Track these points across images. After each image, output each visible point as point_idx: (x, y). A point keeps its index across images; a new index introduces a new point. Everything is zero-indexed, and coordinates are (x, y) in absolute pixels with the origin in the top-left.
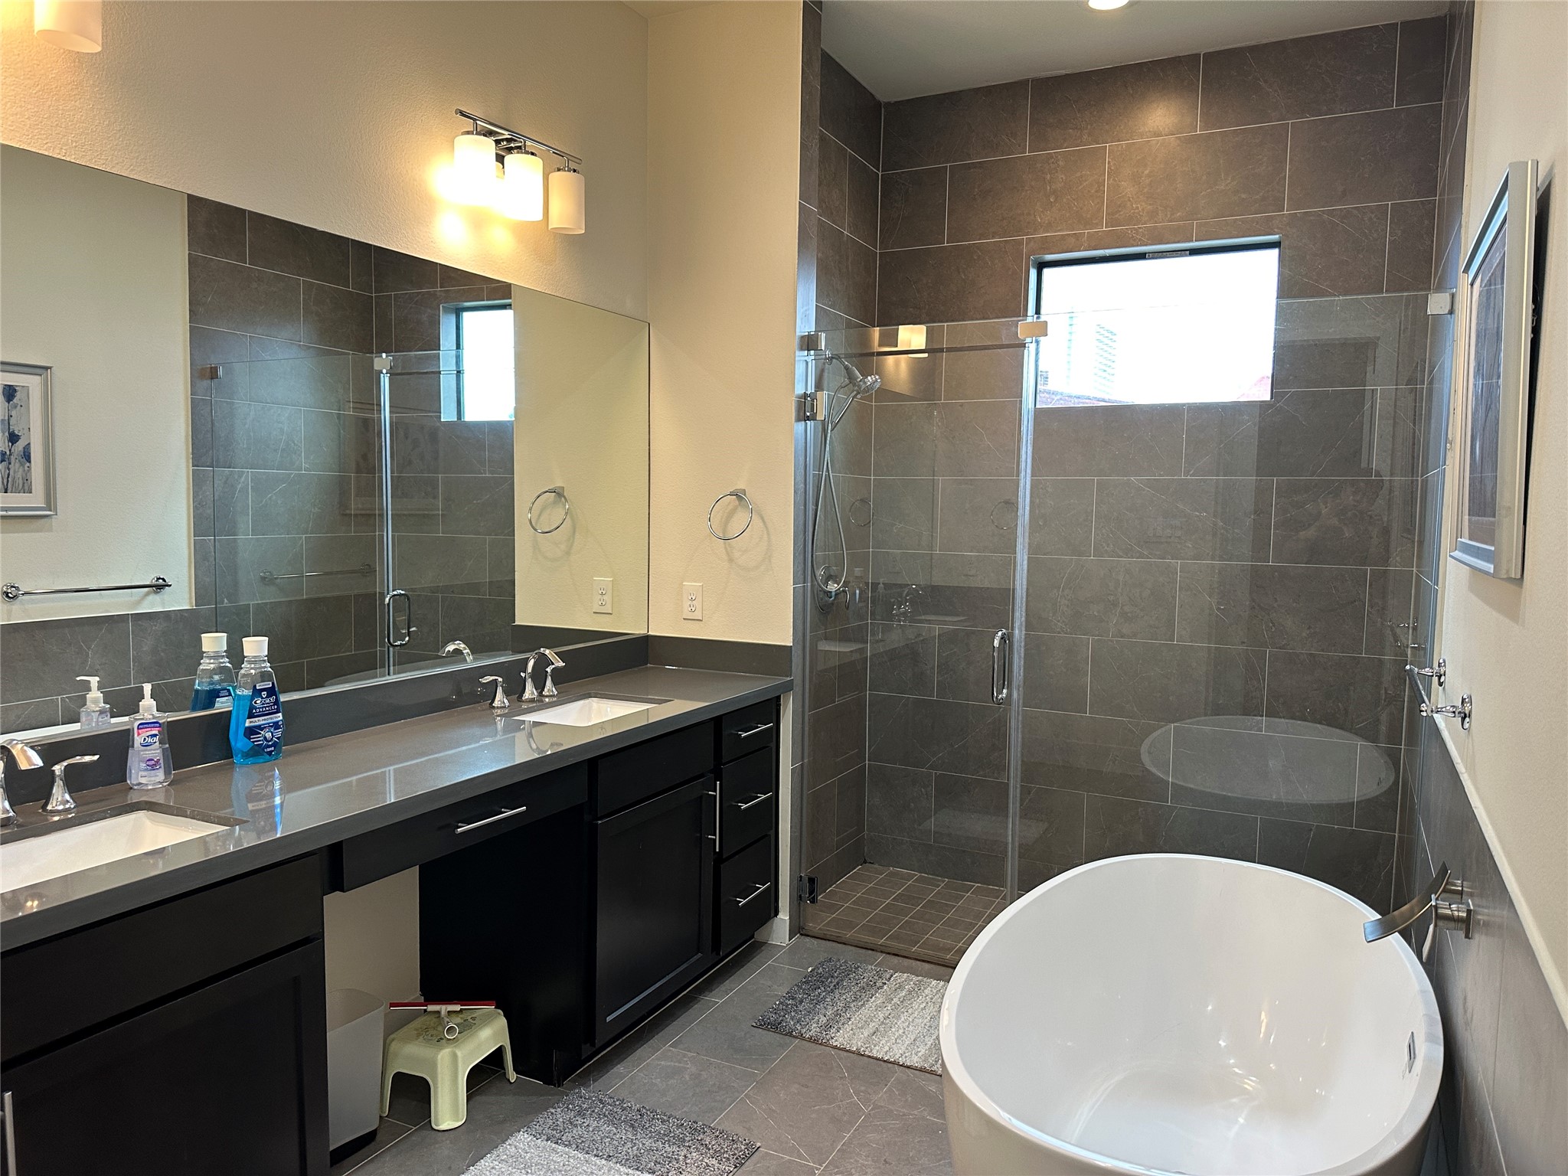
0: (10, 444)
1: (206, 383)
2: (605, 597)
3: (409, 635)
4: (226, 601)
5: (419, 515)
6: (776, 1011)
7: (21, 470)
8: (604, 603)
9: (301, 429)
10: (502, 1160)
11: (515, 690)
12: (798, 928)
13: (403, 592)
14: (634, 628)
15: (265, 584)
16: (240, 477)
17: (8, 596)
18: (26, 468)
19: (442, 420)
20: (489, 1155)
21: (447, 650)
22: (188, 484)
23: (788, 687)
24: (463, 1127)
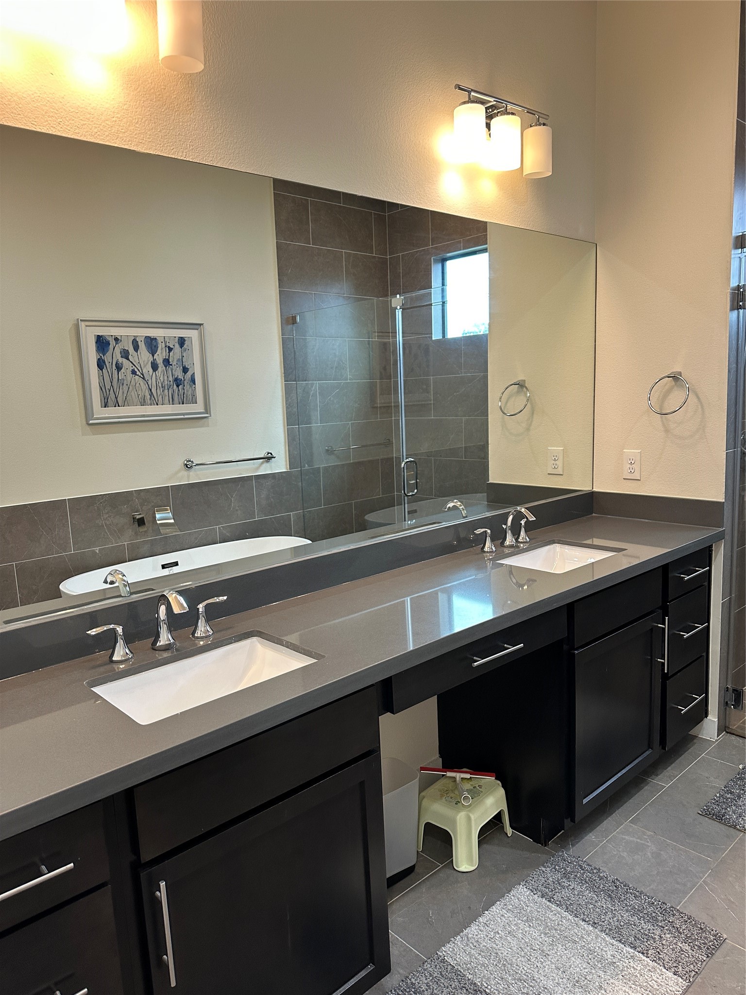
0: (184, 374)
1: (290, 327)
2: (557, 462)
3: (417, 489)
4: (306, 465)
5: (419, 405)
6: (717, 803)
7: (190, 390)
8: (556, 467)
9: (346, 353)
10: (509, 909)
11: (499, 537)
12: (724, 728)
13: (412, 460)
14: (582, 485)
15: (329, 454)
16: (312, 387)
17: (187, 467)
18: (193, 389)
19: (433, 339)
20: (498, 903)
21: (448, 506)
22: (283, 393)
23: (720, 537)
24: (476, 871)
